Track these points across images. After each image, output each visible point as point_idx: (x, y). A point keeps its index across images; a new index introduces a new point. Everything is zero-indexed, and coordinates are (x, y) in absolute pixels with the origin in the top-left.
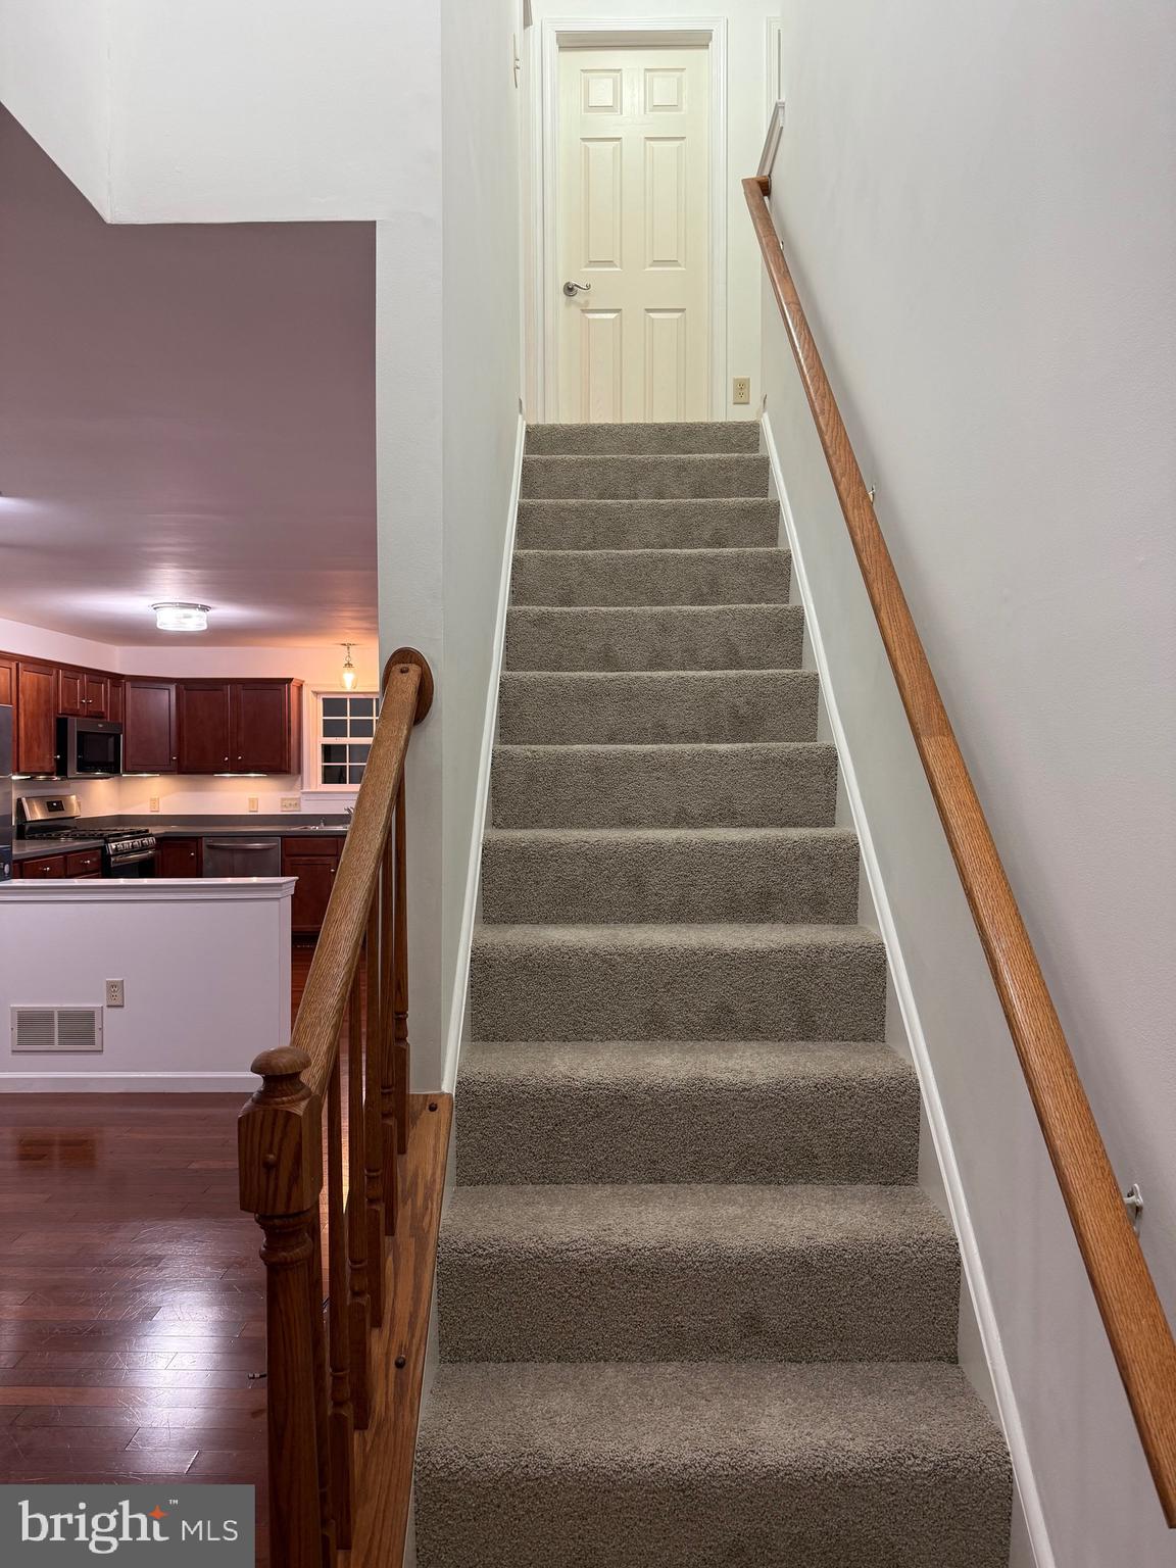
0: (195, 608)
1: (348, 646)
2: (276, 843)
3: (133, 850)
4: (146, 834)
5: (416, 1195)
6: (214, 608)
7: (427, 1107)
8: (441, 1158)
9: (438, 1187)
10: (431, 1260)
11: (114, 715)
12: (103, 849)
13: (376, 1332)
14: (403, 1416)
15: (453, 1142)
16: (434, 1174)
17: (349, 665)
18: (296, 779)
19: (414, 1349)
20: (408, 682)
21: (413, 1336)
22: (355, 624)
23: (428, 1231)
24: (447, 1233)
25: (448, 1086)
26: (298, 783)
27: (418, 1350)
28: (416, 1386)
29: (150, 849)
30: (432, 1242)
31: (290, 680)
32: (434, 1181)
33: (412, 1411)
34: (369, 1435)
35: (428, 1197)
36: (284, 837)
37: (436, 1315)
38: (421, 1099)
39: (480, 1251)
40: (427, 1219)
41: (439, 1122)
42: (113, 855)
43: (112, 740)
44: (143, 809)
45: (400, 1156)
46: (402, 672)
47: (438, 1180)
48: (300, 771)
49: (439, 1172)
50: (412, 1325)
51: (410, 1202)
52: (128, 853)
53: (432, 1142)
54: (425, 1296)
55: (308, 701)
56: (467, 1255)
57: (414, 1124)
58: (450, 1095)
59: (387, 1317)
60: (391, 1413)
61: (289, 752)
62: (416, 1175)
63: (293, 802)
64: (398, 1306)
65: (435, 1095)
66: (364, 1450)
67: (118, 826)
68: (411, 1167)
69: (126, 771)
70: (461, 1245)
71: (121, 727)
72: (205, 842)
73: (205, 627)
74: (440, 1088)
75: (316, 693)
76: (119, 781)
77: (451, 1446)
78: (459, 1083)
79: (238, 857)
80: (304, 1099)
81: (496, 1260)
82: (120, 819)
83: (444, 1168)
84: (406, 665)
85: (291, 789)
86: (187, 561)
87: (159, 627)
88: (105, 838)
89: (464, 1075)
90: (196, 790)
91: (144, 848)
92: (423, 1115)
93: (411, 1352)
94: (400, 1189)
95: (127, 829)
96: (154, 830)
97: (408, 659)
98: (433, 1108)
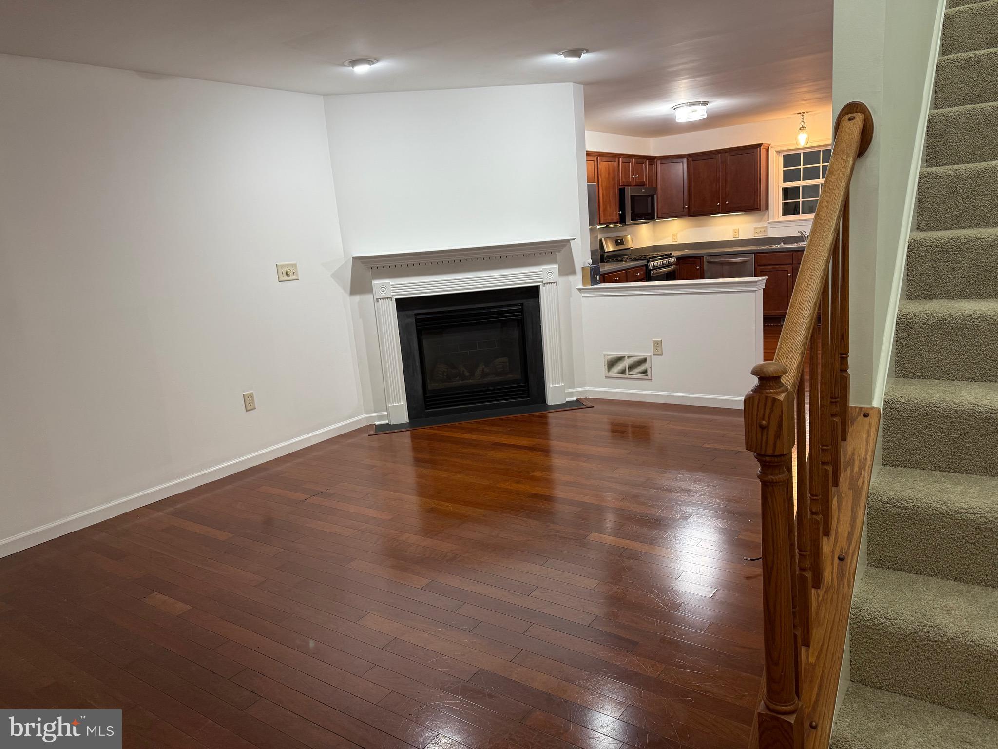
0: (699, 104)
1: (802, 114)
2: (751, 257)
3: (664, 266)
4: (670, 256)
5: (853, 465)
6: (711, 102)
7: (862, 415)
8: (871, 447)
9: (869, 463)
10: (863, 505)
11: (651, 183)
12: (647, 266)
13: (825, 539)
14: (843, 587)
15: (880, 439)
16: (866, 454)
18: (765, 214)
19: (851, 552)
20: (854, 128)
21: (850, 545)
22: (808, 96)
23: (862, 487)
24: (875, 491)
25: (877, 402)
26: (766, 216)
27: (853, 554)
28: (852, 572)
29: (673, 265)
30: (864, 494)
31: (760, 145)
32: (866, 459)
33: (849, 585)
34: (821, 592)
35: (862, 468)
36: (756, 254)
37: (866, 537)
38: (857, 409)
39: (899, 504)
40: (861, 480)
41: (870, 424)
42: (652, 270)
43: (650, 199)
44: (667, 241)
45: (843, 442)
46: (850, 120)
47: (869, 459)
48: (767, 208)
49: (870, 454)
50: (849, 539)
51: (849, 469)
52: (660, 268)
53: (865, 436)
54: (859, 524)
55: (773, 158)
56: (889, 505)
57: (852, 423)
58: (879, 409)
59: (833, 532)
60: (836, 584)
61: (760, 195)
62: (853, 454)
63: (763, 230)
64: (840, 527)
65: (867, 408)
66: (818, 599)
67: (654, 252)
68: (850, 449)
69: (658, 218)
70: (885, 499)
71: (655, 190)
72: (705, 259)
73: (705, 116)
74: (871, 404)
75: (779, 152)
76: (654, 224)
77: (875, 610)
78: (886, 402)
79: (726, 268)
80: (783, 392)
81: (910, 511)
82: (655, 248)
83: (874, 452)
84: (852, 115)
85: (760, 221)
86: (694, 72)
87: (677, 121)
88: (647, 260)
89: (889, 397)
90: (700, 226)
91: (669, 265)
92: (859, 419)
93: (849, 553)
94: (842, 461)
95: (659, 253)
96: (675, 253)
97: (855, 111)
98: (866, 416)
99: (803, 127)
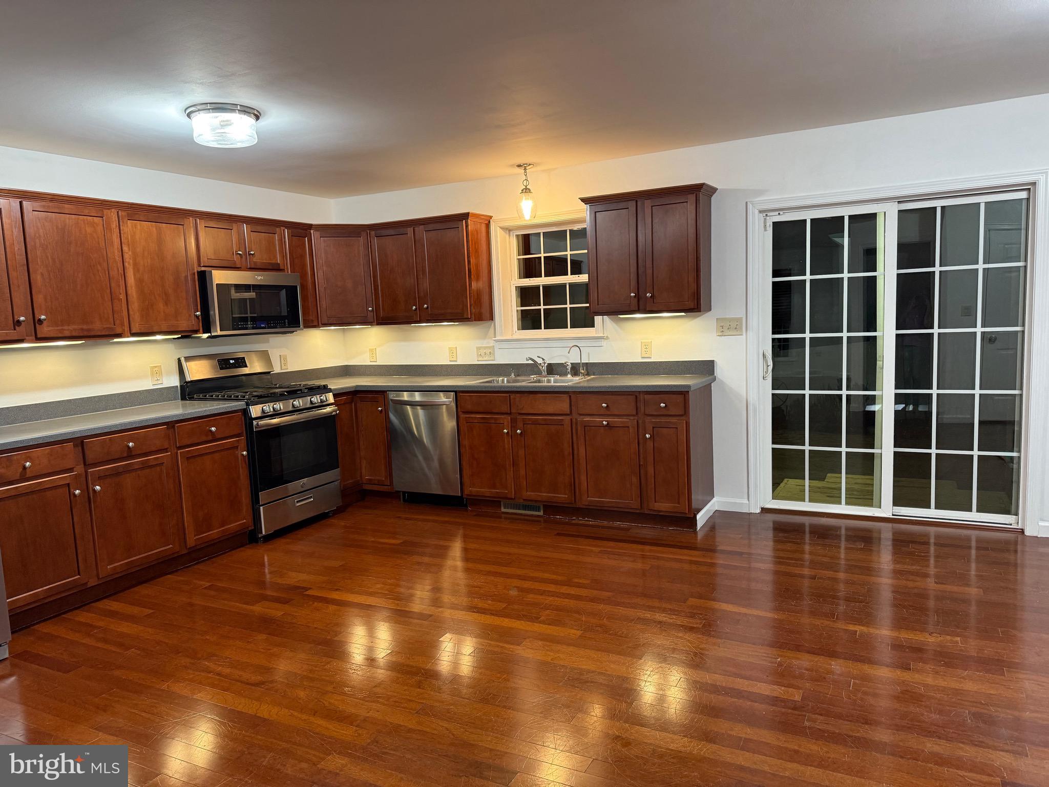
1: (524, 167)
2: (451, 400)
3: (295, 410)
4: (325, 389)
12: (245, 412)
17: (526, 190)
18: (489, 326)
26: (492, 330)
29: (328, 405)
31: (465, 215)
36: (459, 392)
42: (259, 418)
44: (364, 359)
48: (491, 318)
55: (496, 236)
61: (470, 298)
63: (488, 351)
72: (390, 397)
73: (256, 142)
75: (508, 230)
85: (485, 336)
90: (405, 340)
91: (314, 407)
99: (526, 189)
